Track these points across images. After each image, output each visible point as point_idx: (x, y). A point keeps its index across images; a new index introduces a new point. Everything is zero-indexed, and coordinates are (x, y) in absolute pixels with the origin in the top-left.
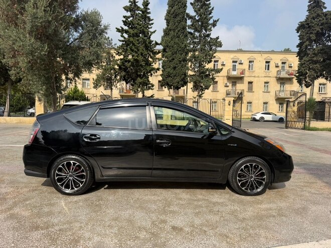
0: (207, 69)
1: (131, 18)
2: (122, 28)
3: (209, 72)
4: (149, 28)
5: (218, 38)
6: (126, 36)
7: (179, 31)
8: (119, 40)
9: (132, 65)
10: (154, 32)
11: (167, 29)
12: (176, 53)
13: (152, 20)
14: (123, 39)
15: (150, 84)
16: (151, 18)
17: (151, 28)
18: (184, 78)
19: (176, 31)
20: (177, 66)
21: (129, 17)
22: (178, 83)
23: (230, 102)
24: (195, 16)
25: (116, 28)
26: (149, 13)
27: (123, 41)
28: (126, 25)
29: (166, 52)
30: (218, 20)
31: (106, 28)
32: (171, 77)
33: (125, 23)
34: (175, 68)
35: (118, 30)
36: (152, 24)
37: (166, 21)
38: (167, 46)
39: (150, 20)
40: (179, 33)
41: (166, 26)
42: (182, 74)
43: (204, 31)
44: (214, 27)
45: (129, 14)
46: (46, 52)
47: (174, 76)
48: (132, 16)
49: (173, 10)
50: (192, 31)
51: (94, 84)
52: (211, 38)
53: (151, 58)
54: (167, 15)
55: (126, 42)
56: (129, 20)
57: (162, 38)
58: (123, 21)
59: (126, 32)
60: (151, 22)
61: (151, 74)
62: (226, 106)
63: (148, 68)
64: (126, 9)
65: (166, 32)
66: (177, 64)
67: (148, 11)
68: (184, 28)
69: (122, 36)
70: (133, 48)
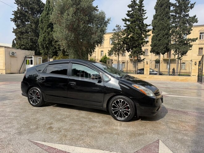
0: (185, 40)
1: (132, 12)
2: (126, 19)
3: (187, 41)
4: (143, 16)
5: (195, 16)
6: (128, 23)
7: (163, 15)
8: (124, 26)
9: (130, 41)
10: (146, 18)
11: (156, 15)
12: (161, 30)
13: (145, 11)
14: (126, 25)
15: (142, 51)
16: (145, 10)
17: (144, 16)
18: (166, 47)
19: (162, 15)
20: (161, 39)
21: (131, 11)
22: (162, 50)
23: (196, 62)
24: (176, 3)
25: (122, 19)
26: (144, 6)
27: (126, 26)
28: (128, 16)
29: (155, 30)
30: (194, 4)
31: (109, 20)
32: (157, 46)
33: (128, 15)
34: (160, 40)
35: (123, 20)
36: (145, 13)
37: (155, 10)
38: (155, 26)
39: (143, 11)
40: (164, 17)
41: (155, 13)
42: (165, 44)
43: (183, 13)
44: (191, 8)
45: (130, 9)
46: (72, 37)
47: (159, 46)
48: (133, 10)
49: (160, 2)
50: (174, 14)
51: (108, 53)
52: (190, 17)
53: (144, 34)
54: (156, 6)
55: (128, 26)
56: (130, 13)
57: (152, 21)
58: (127, 14)
59: (128, 20)
60: (144, 12)
61: (143, 45)
62: (192, 66)
63: (140, 42)
64: (129, 6)
65: (155, 17)
66: (161, 37)
67: (143, 5)
68: (168, 13)
69: (125, 23)
70: (131, 30)
